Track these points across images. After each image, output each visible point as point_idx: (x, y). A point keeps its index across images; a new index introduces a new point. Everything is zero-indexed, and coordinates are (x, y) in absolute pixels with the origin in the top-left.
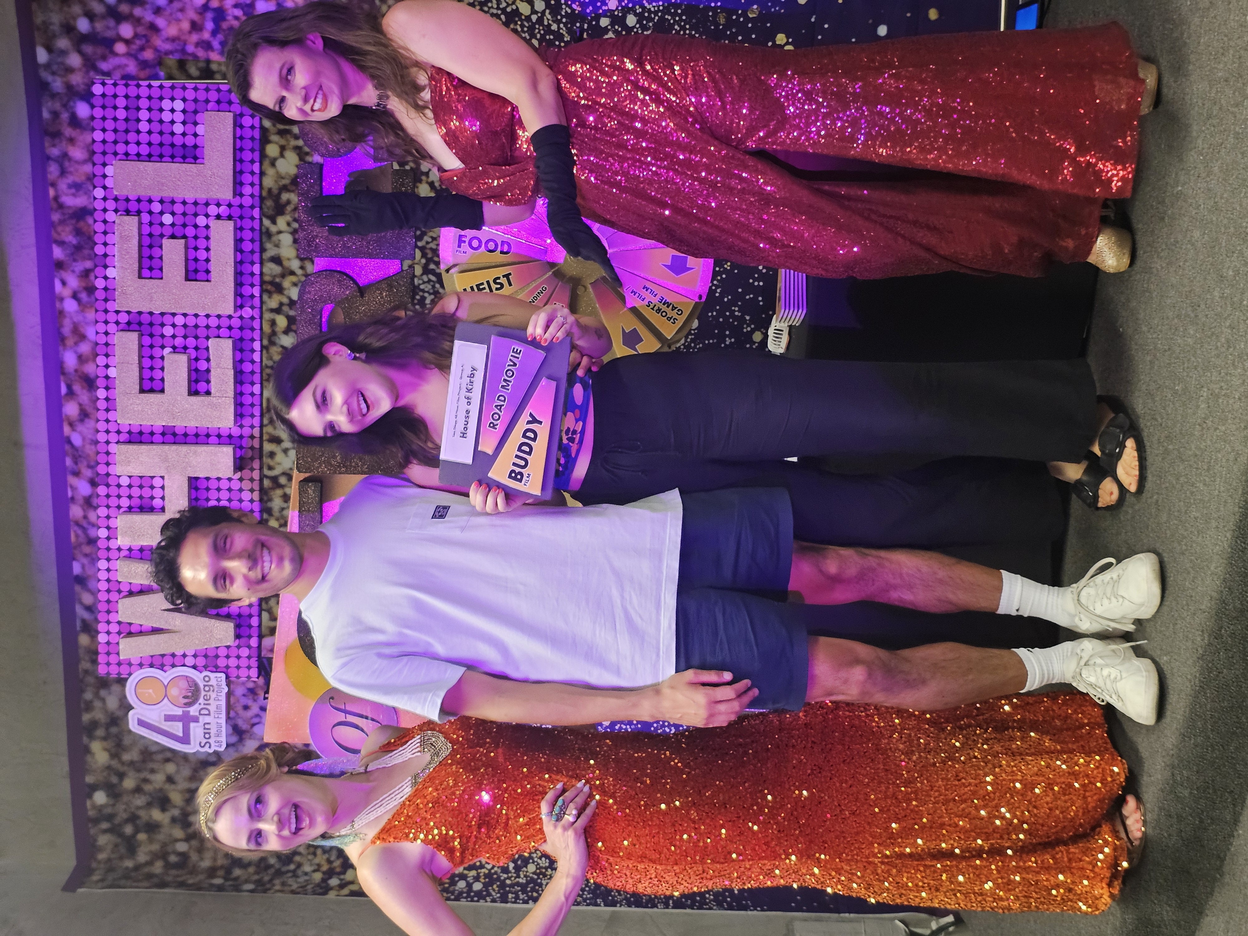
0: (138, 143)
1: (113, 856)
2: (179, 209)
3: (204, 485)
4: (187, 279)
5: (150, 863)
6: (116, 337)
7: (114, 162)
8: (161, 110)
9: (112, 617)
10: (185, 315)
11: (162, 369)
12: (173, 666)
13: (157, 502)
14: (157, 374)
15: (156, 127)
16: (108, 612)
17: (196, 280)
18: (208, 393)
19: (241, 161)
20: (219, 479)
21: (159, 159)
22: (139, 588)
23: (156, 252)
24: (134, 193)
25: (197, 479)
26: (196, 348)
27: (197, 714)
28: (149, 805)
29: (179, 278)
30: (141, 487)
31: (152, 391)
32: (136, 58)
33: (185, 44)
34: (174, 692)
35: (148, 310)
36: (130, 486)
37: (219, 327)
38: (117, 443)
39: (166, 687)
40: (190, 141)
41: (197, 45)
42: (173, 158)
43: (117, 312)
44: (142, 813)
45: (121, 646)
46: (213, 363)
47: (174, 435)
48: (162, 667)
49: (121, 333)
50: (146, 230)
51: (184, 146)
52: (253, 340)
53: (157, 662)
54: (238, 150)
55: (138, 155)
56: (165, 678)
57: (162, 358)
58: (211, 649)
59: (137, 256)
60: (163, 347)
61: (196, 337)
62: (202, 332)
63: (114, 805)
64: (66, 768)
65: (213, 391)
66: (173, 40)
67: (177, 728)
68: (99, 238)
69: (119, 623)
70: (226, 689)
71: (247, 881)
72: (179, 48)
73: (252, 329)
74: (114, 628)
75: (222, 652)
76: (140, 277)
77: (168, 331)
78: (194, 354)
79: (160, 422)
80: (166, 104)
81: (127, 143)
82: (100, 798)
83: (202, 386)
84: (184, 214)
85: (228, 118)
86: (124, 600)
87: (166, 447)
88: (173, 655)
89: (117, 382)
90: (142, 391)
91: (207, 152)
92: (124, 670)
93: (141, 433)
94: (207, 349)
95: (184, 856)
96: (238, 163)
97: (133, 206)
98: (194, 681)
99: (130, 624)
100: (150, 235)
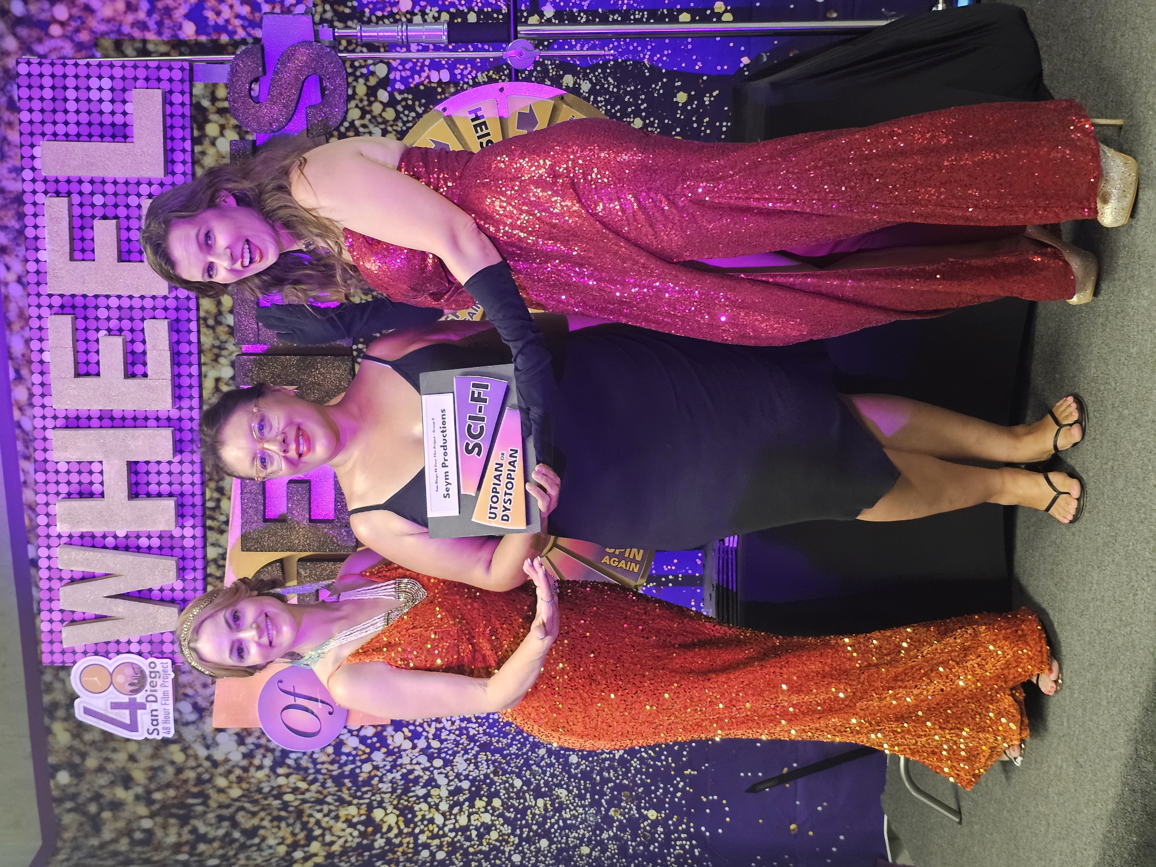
0: (66, 123)
1: (78, 834)
2: (109, 189)
3: (143, 468)
4: (120, 260)
5: (115, 841)
6: (49, 320)
7: (41, 143)
8: (89, 89)
9: (54, 605)
10: (119, 297)
11: (97, 352)
12: (118, 653)
13: (96, 488)
14: (93, 358)
15: (84, 106)
16: (51, 600)
17: (129, 261)
18: (145, 375)
19: (172, 139)
20: (159, 463)
21: (88, 139)
22: (80, 576)
23: (87, 233)
24: (63, 174)
25: (136, 463)
26: (132, 330)
27: (144, 701)
28: (112, 783)
29: (111, 260)
30: (80, 472)
31: (88, 374)
32: (72, 40)
33: (120, 25)
34: (119, 679)
35: (82, 293)
36: (68, 472)
37: (154, 308)
38: (53, 428)
39: (111, 675)
40: (119, 119)
41: (133, 25)
42: (102, 137)
43: (50, 296)
44: (105, 792)
45: (64, 635)
46: (148, 346)
47: (112, 418)
48: (106, 655)
49: (53, 317)
50: (77, 211)
51: (113, 125)
52: (189, 320)
53: (102, 649)
54: (168, 128)
55: (67, 135)
56: (111, 665)
57: (97, 341)
58: (156, 634)
59: (68, 237)
60: (97, 330)
61: (131, 319)
62: (137, 314)
63: (77, 785)
64: (29, 749)
65: (149, 373)
66: (108, 21)
67: (124, 716)
68: (29, 221)
69: (62, 611)
70: (173, 675)
71: (211, 856)
72: (115, 29)
73: (189, 310)
74: (57, 616)
75: (167, 638)
76: (72, 259)
77: (102, 313)
78: (129, 336)
79: (96, 406)
80: (94, 83)
81: (55, 123)
82: (63, 777)
83: (139, 369)
84: (115, 194)
85: (156, 95)
86: (66, 588)
87: (104, 431)
88: (118, 642)
89: (51, 367)
90: (77, 375)
91: (136, 131)
92: (68, 658)
93: (78, 418)
94: (143, 330)
95: (149, 833)
96: (169, 141)
97: (63, 188)
98: (140, 667)
99: (73, 612)
100: (82, 216)
